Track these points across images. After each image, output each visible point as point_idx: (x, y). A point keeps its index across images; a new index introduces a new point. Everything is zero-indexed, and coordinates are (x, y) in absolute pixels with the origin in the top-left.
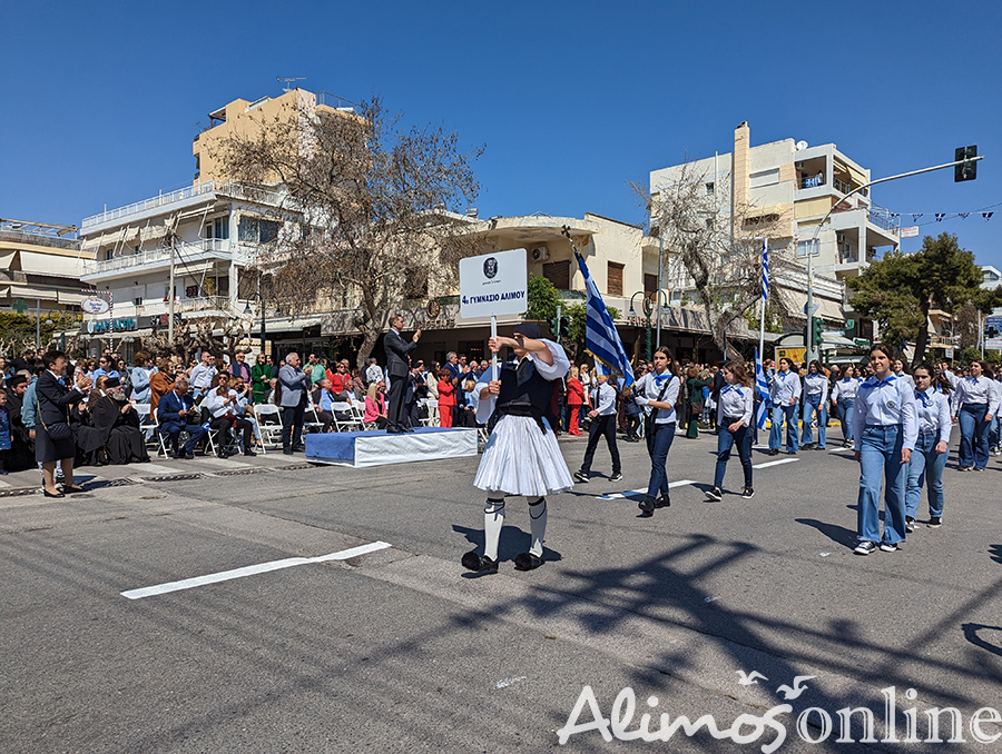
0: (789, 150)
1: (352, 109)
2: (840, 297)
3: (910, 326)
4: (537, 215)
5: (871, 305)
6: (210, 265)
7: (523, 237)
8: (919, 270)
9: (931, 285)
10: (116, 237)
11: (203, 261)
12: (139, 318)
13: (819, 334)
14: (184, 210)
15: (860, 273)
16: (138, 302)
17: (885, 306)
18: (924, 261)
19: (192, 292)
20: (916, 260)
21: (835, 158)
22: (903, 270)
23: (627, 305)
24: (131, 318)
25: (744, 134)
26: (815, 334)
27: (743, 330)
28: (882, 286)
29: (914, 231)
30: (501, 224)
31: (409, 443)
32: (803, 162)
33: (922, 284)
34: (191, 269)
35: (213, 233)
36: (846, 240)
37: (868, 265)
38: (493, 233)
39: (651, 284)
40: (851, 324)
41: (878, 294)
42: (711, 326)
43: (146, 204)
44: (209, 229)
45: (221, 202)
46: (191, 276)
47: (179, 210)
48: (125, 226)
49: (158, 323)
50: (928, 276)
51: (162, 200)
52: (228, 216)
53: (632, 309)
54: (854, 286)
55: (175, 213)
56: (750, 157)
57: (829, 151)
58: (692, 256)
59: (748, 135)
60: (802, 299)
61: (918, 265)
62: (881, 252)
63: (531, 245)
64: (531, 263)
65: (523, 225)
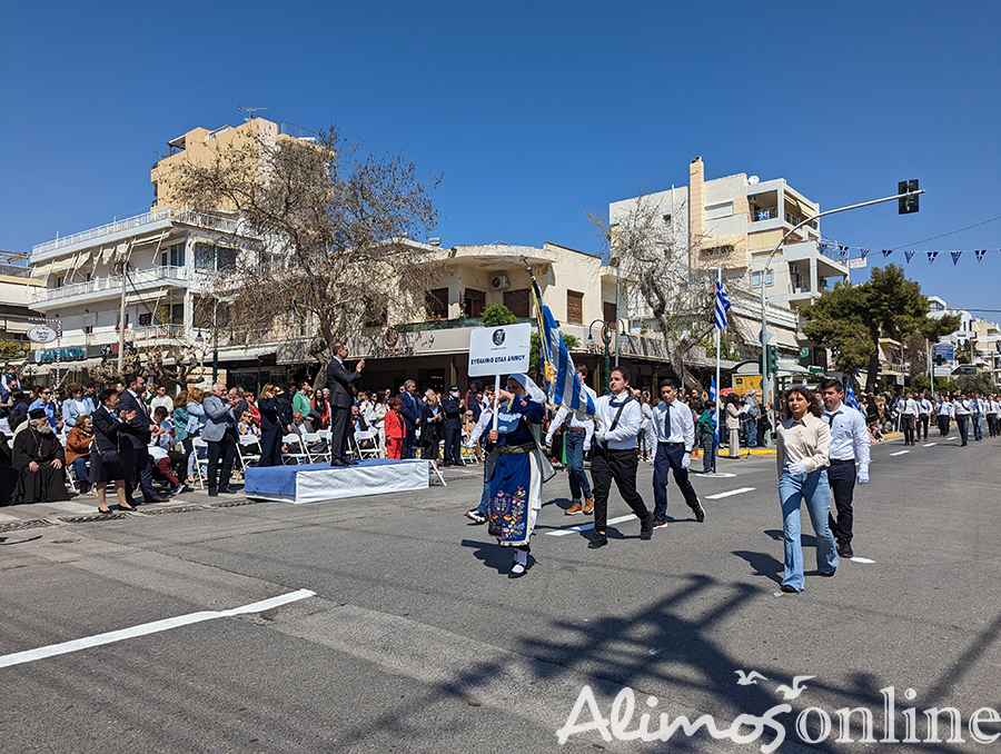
0: (742, 184)
1: (313, 139)
2: (794, 326)
3: (861, 354)
4: (497, 244)
5: (824, 333)
6: (165, 293)
7: (483, 265)
8: (868, 300)
9: (880, 314)
10: (68, 264)
11: (158, 289)
12: (89, 347)
13: (774, 362)
14: (138, 237)
15: (813, 303)
16: (88, 330)
17: (837, 335)
18: (872, 291)
19: (145, 321)
20: (865, 290)
21: (785, 192)
22: (853, 299)
23: (586, 332)
24: (81, 347)
25: (698, 168)
26: (770, 362)
27: (701, 358)
28: (834, 315)
29: (861, 263)
30: (461, 252)
31: (355, 476)
32: (755, 196)
33: (871, 313)
34: (144, 296)
35: (169, 261)
36: (799, 272)
37: (820, 295)
38: (452, 261)
39: (610, 313)
40: (805, 352)
41: (830, 323)
42: (669, 353)
43: (100, 231)
44: (165, 256)
45: (176, 230)
46: (144, 303)
47: (133, 237)
48: (77, 253)
49: (108, 353)
50: (878, 306)
51: (116, 226)
52: (184, 244)
53: (590, 337)
54: (806, 315)
55: (128, 240)
56: (705, 190)
57: (779, 185)
58: (650, 286)
59: (702, 170)
60: (756, 327)
61: (867, 295)
62: (831, 281)
63: (491, 273)
64: (491, 291)
65: (482, 254)
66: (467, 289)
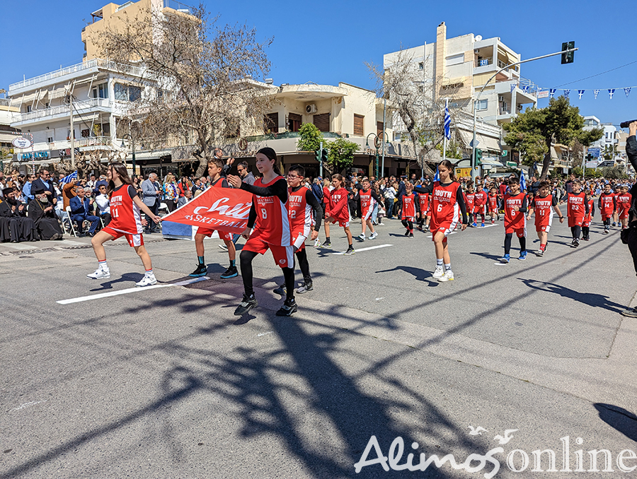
0: (470, 42)
1: (187, 10)
2: (498, 136)
3: (539, 154)
4: (308, 84)
5: (517, 141)
6: (97, 116)
7: (300, 97)
8: (546, 119)
9: (553, 128)
10: (33, 97)
11: (92, 113)
12: (52, 151)
14: (77, 79)
15: (512, 121)
16: (50, 140)
17: (525, 142)
18: (549, 113)
19: (85, 134)
20: (544, 113)
21: (499, 46)
22: (537, 118)
24: (46, 151)
25: (442, 30)
27: (436, 157)
28: (523, 129)
29: (547, 94)
32: (479, 50)
33: (547, 128)
34: (84, 118)
35: (98, 95)
36: (504, 100)
37: (516, 115)
38: (280, 95)
40: (505, 153)
41: (521, 135)
43: (52, 75)
44: (95, 91)
45: (102, 74)
46: (84, 122)
47: (74, 79)
48: (38, 90)
49: (65, 155)
50: (552, 122)
51: (62, 72)
52: (107, 83)
53: (367, 144)
54: (507, 129)
55: (71, 81)
56: (447, 46)
57: (495, 42)
58: (405, 111)
59: (445, 31)
60: (470, 136)
61: (545, 116)
63: (305, 103)
64: (306, 114)
65: (299, 90)
66: (290, 113)
